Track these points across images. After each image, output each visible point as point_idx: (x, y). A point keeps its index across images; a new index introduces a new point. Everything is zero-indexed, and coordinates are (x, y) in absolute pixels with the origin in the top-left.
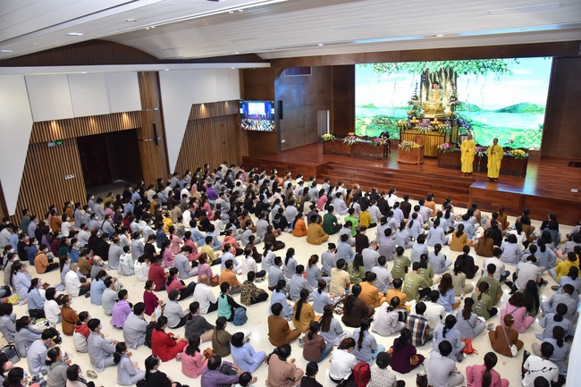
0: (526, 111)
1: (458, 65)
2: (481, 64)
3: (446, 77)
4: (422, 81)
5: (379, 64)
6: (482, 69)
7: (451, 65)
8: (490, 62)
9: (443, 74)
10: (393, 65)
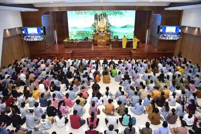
0: (129, 27)
1: (107, 12)
2: (115, 12)
3: (103, 16)
4: (95, 18)
6: (115, 14)
7: (105, 12)
8: (118, 11)
9: (102, 15)
10: (83, 12)
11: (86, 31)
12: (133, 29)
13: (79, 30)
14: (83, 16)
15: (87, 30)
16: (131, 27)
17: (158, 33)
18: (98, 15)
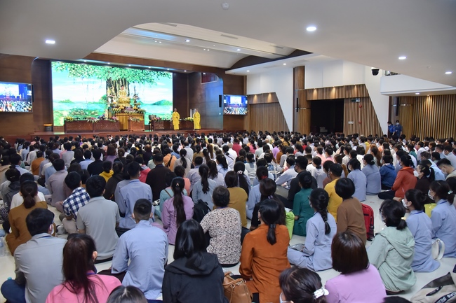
11: (90, 109)
13: (75, 107)
14: (85, 80)
15: (92, 107)
16: (168, 103)
17: (220, 106)
18: (113, 82)
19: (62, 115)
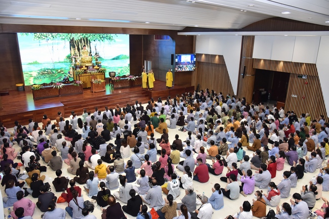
0: (123, 58)
1: (90, 36)
2: (101, 36)
3: (84, 43)
4: (71, 45)
5: (38, 34)
6: (102, 39)
7: (86, 36)
8: (105, 35)
9: (83, 41)
10: (49, 35)
12: (128, 61)
13: (43, 68)
14: (50, 41)
16: (125, 57)
17: (172, 64)
18: (76, 41)
19: (31, 76)
